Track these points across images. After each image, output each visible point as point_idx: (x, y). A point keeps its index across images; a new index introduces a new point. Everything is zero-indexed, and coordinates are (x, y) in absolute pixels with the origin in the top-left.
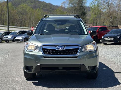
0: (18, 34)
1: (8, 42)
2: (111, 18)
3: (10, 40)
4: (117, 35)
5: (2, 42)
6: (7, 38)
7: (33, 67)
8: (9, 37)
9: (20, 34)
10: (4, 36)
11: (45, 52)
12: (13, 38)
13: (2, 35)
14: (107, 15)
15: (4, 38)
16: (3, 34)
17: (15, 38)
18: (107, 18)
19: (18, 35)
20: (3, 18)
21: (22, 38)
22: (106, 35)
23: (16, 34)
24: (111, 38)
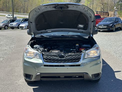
0: (22, 21)
1: (13, 29)
2: (103, 4)
3: (15, 27)
4: (110, 23)
5: (8, 28)
6: (12, 25)
7: (33, 75)
8: (14, 24)
9: (24, 22)
10: (9, 23)
11: (46, 59)
12: (17, 25)
13: (8, 23)
14: (99, 2)
15: (9, 25)
16: (9, 21)
17: (19, 25)
18: (98, 4)
19: (22, 23)
20: (8, 5)
21: (25, 25)
22: (100, 23)
23: (20, 21)
24: (105, 26)
